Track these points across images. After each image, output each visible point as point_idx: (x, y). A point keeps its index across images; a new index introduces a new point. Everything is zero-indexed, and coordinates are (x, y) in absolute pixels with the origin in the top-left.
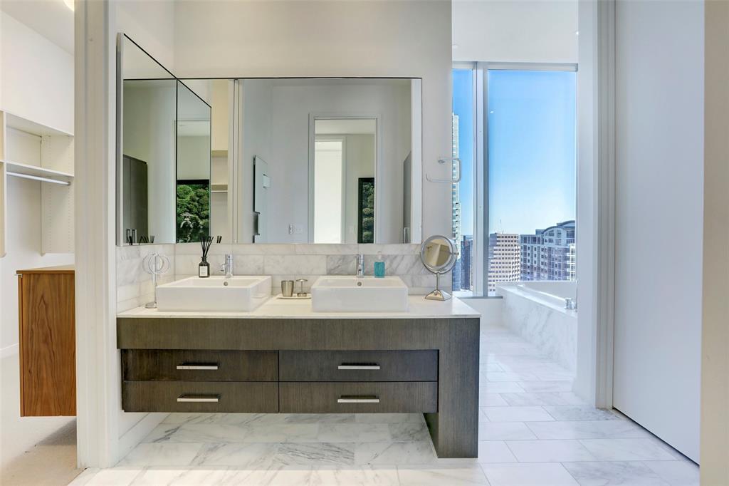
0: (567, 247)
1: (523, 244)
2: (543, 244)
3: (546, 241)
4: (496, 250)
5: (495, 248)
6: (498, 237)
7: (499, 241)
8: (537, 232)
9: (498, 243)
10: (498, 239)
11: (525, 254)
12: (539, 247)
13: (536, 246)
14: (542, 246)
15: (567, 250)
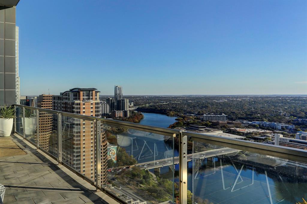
0: (73, 102)
1: (54, 101)
2: (63, 100)
3: (64, 99)
4: (43, 104)
5: (42, 103)
6: (44, 97)
7: (44, 99)
8: (61, 94)
9: (43, 100)
10: (44, 98)
11: (54, 106)
12: (61, 102)
13: (59, 101)
14: (62, 102)
15: (73, 103)
